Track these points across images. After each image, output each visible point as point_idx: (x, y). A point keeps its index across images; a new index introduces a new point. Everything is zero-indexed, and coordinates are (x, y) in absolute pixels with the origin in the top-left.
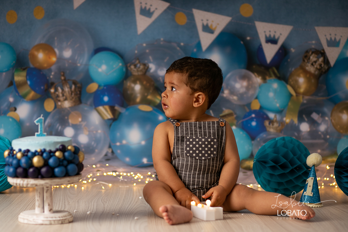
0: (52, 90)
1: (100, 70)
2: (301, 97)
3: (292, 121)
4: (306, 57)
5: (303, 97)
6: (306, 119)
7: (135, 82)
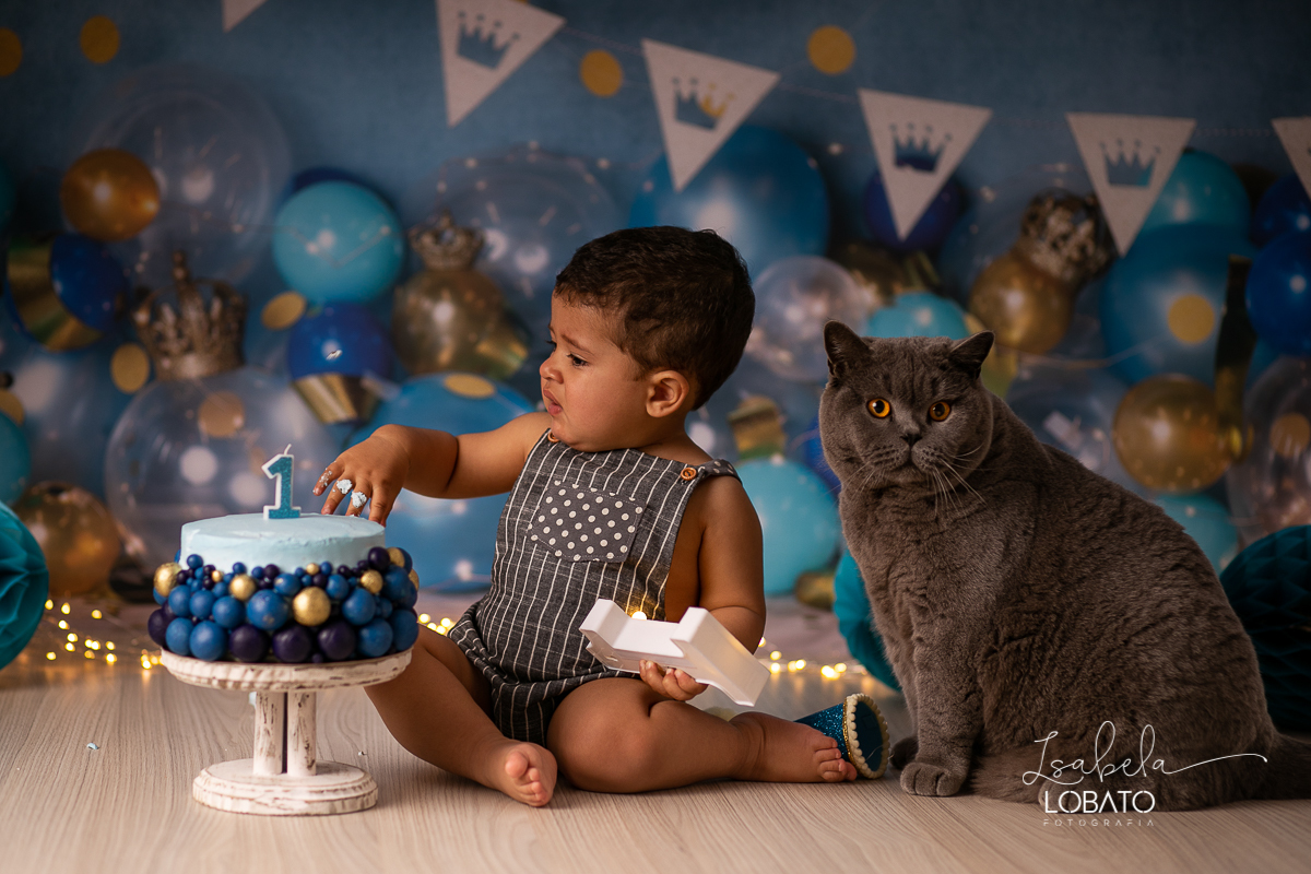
0: (142, 317)
1: (312, 248)
4: (1033, 218)
5: (1019, 361)
7: (434, 294)
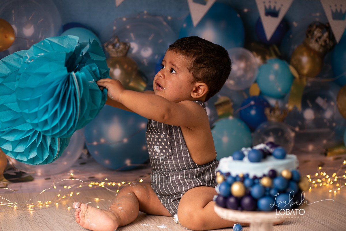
2: (304, 80)
3: (295, 108)
4: (310, 32)
5: (307, 80)
6: (310, 105)
7: (114, 66)
